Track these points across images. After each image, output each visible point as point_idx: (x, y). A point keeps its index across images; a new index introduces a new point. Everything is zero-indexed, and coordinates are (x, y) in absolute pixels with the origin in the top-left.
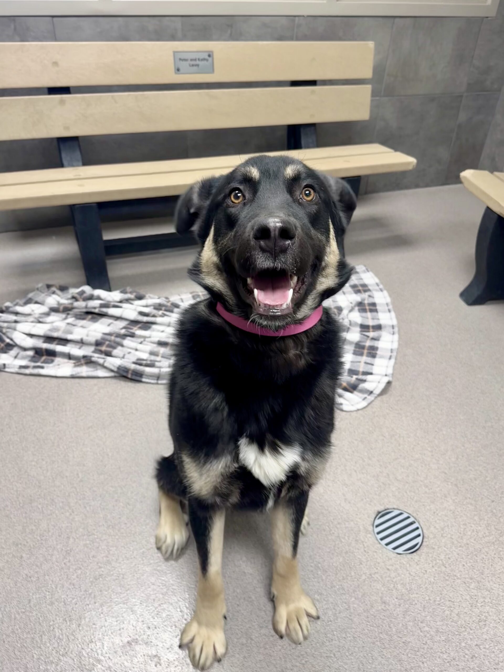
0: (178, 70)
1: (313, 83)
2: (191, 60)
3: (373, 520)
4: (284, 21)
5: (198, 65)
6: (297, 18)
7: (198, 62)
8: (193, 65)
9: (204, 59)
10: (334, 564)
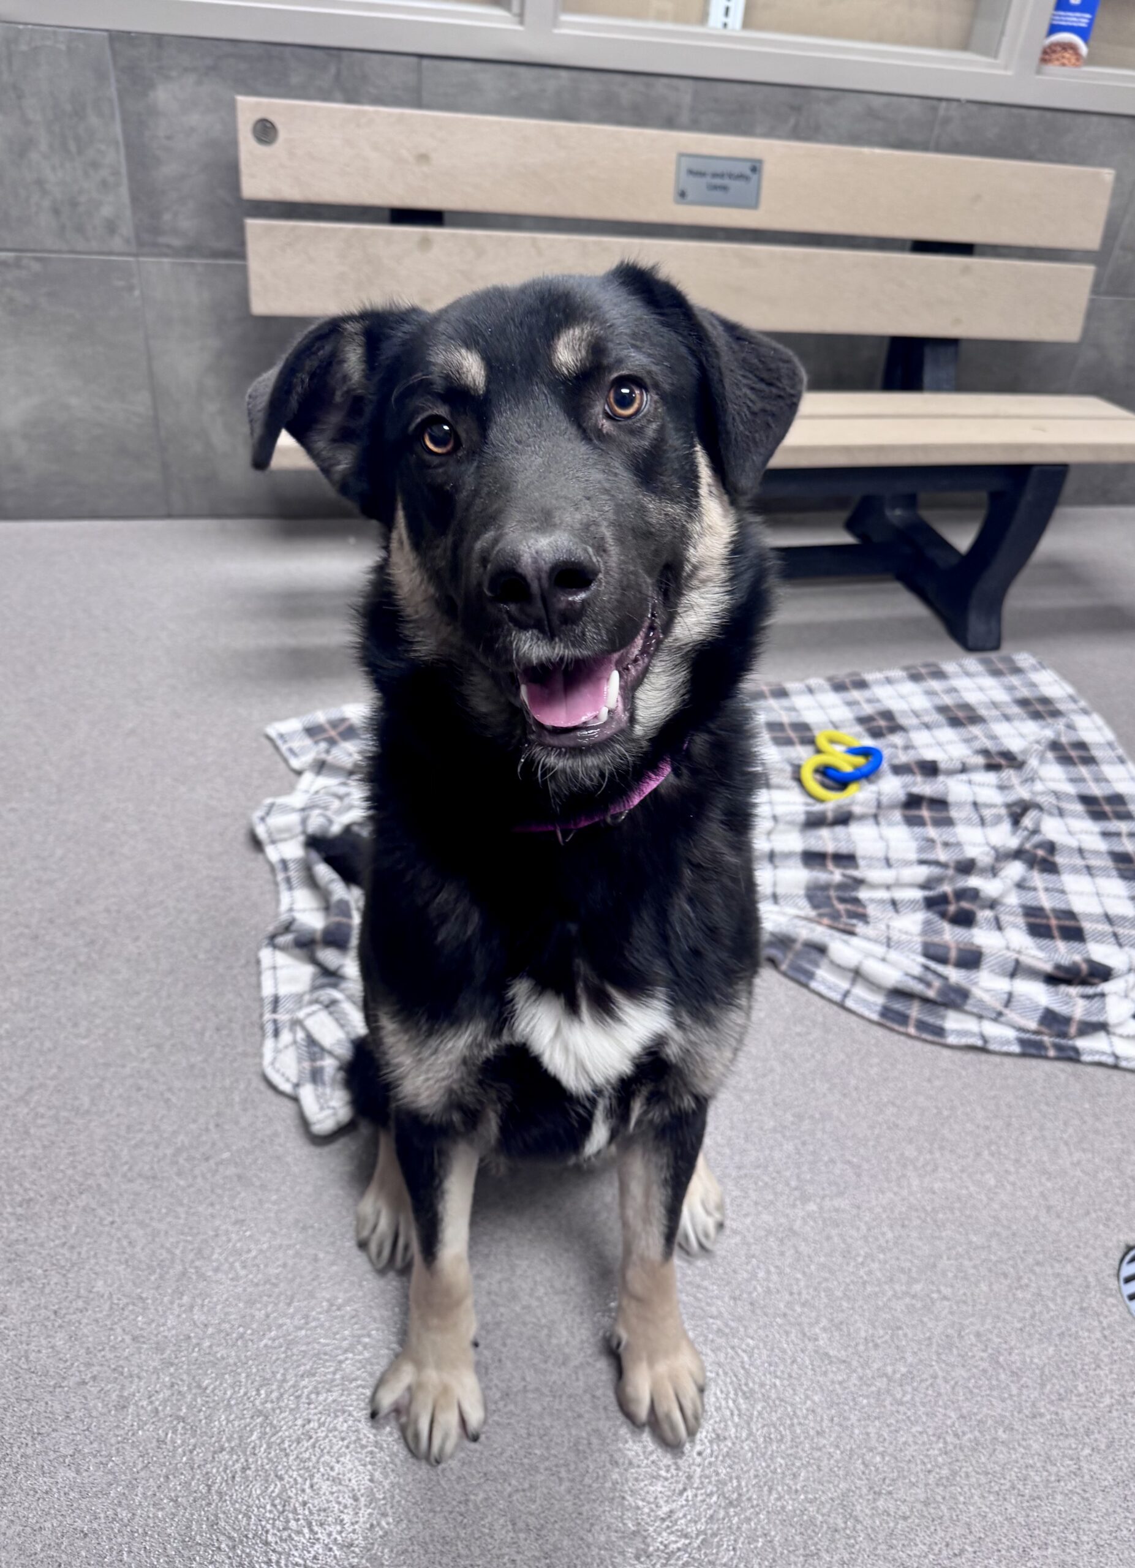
0: (682, 194)
1: (965, 249)
2: (715, 175)
3: (1117, 1263)
4: (915, 107)
5: (724, 188)
6: (944, 104)
7: (726, 182)
8: (715, 188)
9: (741, 177)
10: (1036, 1360)
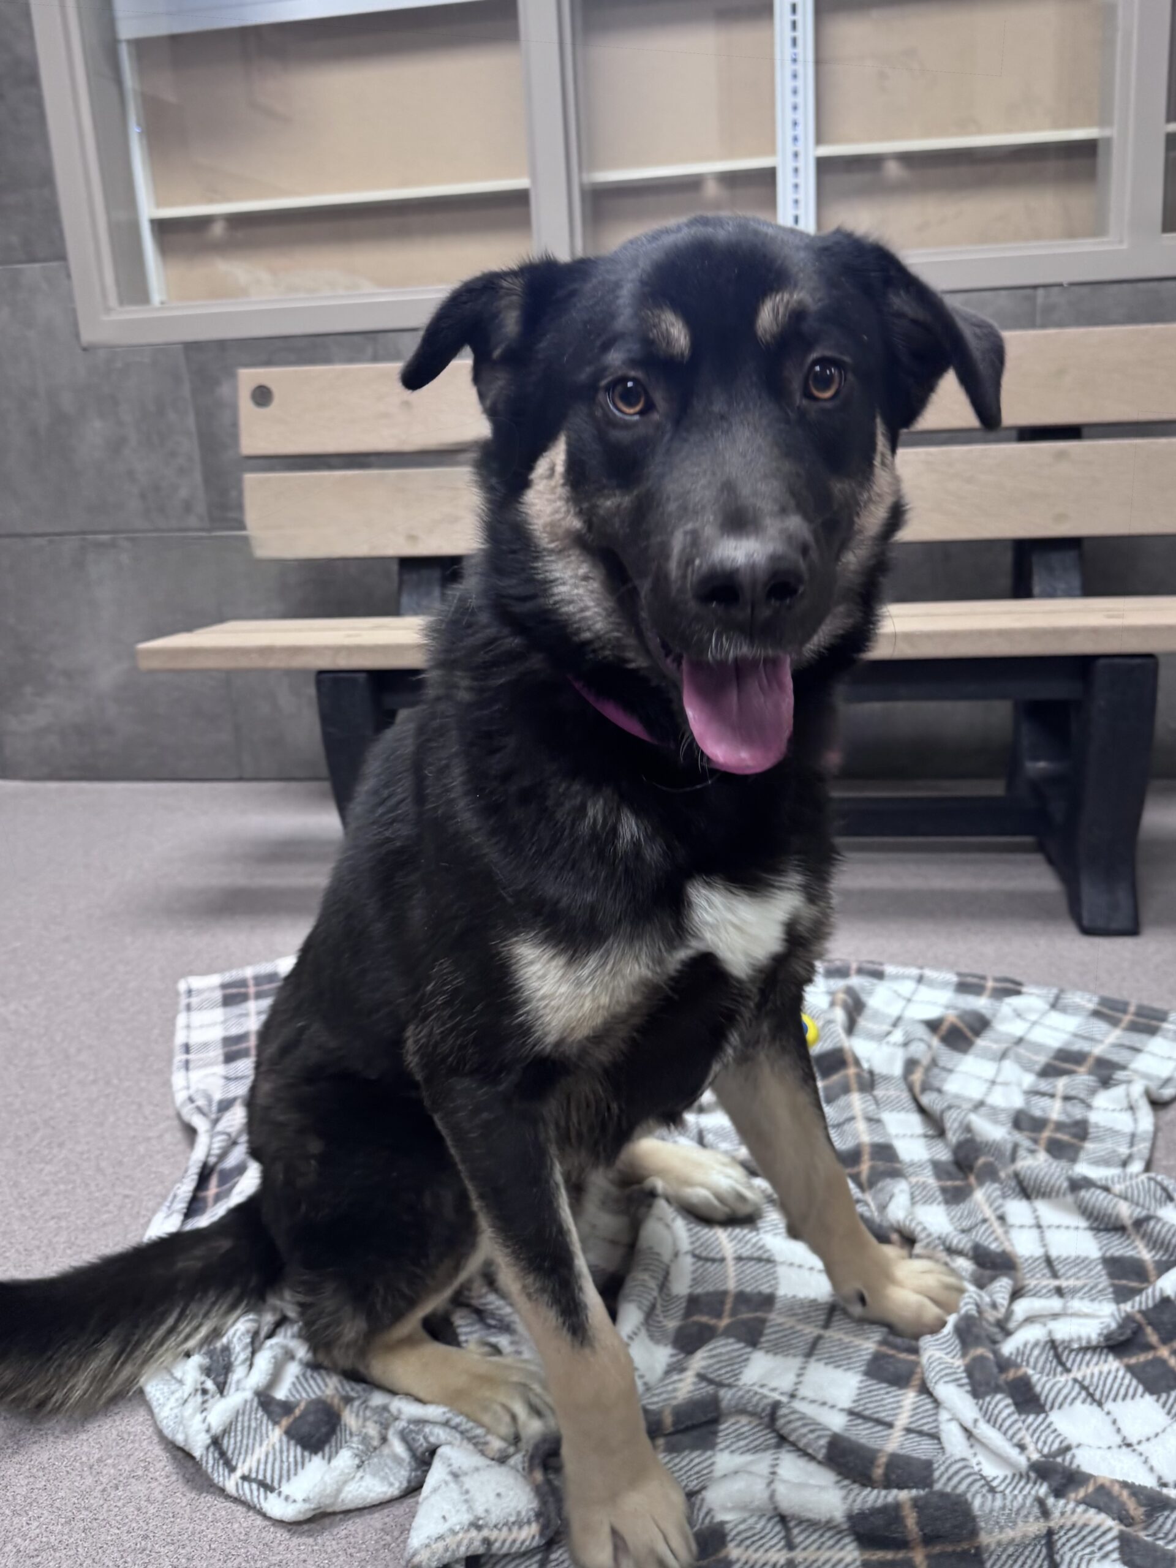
6: (1040, 292)
